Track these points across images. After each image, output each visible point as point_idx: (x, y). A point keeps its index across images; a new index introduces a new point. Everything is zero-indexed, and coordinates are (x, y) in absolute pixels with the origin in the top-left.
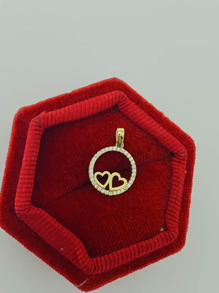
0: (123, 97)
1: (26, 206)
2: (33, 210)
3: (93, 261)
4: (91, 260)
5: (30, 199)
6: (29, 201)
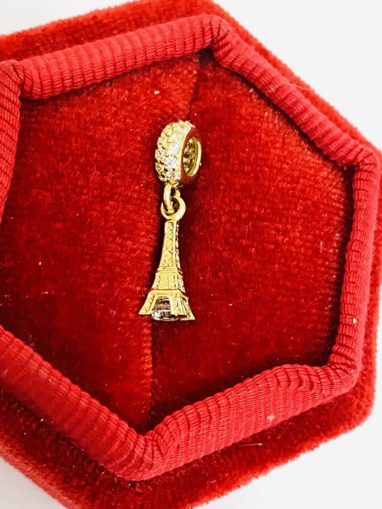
0: (15, 69)
1: (145, 449)
2: (162, 437)
3: (338, 363)
4: (334, 367)
5: (136, 433)
6: (138, 437)
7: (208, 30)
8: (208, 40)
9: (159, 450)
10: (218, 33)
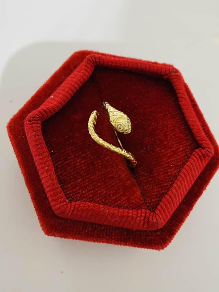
7: (160, 215)
8: (157, 212)
9: (90, 61)
10: (156, 217)
